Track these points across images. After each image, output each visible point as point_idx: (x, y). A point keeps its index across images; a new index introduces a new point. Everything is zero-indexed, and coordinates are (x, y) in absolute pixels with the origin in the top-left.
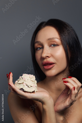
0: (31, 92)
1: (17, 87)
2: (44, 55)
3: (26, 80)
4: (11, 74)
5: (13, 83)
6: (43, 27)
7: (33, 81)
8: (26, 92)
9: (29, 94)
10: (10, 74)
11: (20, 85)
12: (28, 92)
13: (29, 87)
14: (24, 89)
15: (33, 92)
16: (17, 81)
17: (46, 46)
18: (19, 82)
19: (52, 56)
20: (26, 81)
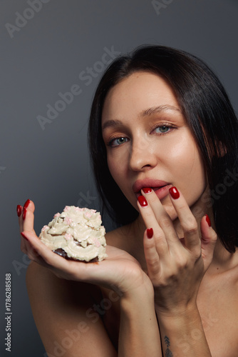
0: (88, 260)
1: (46, 244)
2: (137, 162)
3: (72, 225)
4: (31, 206)
5: (33, 233)
6: (124, 75)
7: (93, 228)
8: (71, 259)
9: (82, 266)
10: (26, 204)
11: (55, 237)
12: (78, 261)
13: (81, 246)
14: (66, 249)
15: (94, 260)
16: (46, 228)
17: (140, 134)
18: (54, 231)
19: (161, 161)
20: (73, 228)
